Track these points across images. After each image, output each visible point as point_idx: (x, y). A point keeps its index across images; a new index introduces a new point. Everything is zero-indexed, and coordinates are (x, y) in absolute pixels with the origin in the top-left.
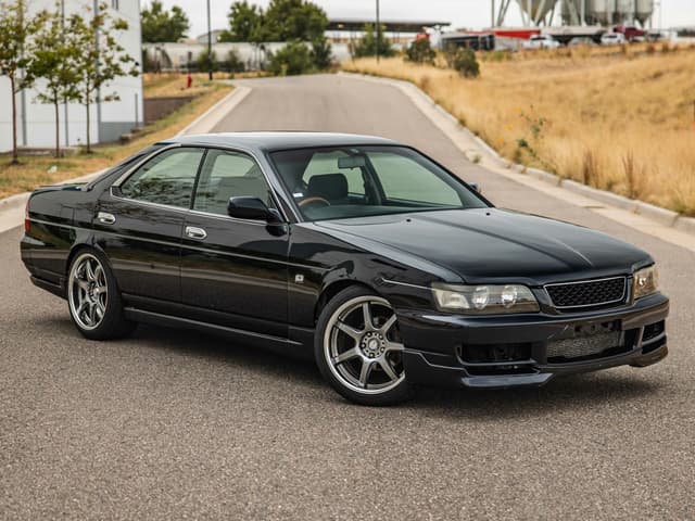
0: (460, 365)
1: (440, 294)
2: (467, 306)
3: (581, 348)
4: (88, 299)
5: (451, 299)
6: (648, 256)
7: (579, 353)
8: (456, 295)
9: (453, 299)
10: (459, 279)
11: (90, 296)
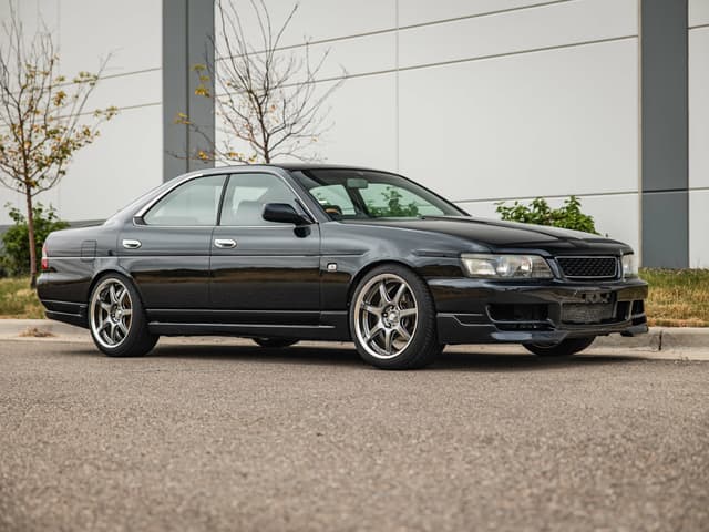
0: (491, 322)
1: (469, 264)
2: (494, 273)
3: (584, 315)
4: (109, 319)
5: (479, 266)
6: (629, 248)
7: (582, 320)
8: (484, 263)
9: (481, 267)
10: (487, 250)
11: (112, 317)
